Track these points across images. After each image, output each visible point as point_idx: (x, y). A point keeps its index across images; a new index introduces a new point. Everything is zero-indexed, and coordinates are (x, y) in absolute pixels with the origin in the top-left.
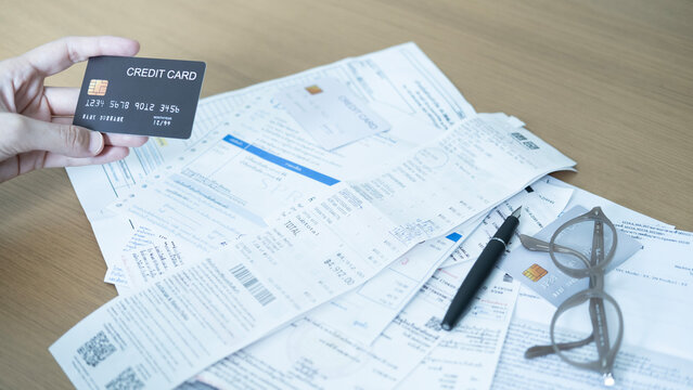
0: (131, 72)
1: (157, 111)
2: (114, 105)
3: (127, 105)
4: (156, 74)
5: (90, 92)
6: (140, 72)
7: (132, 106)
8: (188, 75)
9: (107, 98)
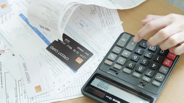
0: (67, 59)
1: (67, 44)
2: (78, 52)
3: (74, 50)
4: (61, 54)
5: (82, 61)
6: (65, 57)
7: (73, 49)
8: (53, 48)
9: (78, 56)
